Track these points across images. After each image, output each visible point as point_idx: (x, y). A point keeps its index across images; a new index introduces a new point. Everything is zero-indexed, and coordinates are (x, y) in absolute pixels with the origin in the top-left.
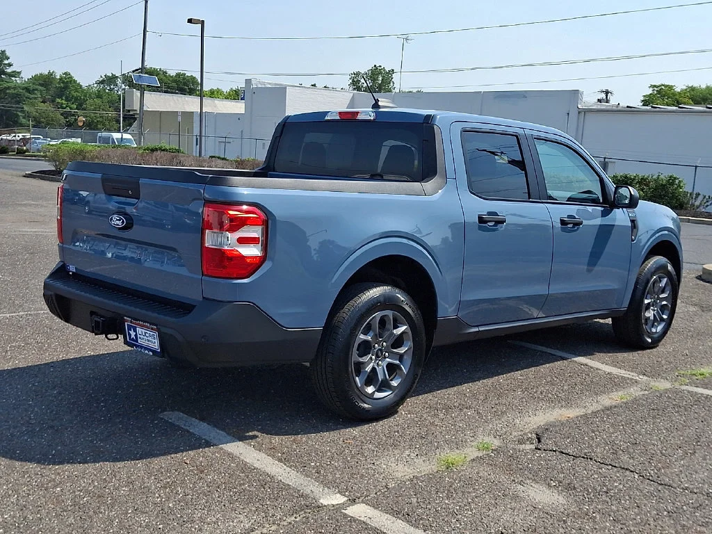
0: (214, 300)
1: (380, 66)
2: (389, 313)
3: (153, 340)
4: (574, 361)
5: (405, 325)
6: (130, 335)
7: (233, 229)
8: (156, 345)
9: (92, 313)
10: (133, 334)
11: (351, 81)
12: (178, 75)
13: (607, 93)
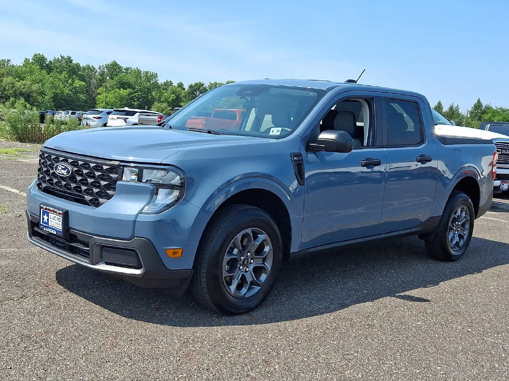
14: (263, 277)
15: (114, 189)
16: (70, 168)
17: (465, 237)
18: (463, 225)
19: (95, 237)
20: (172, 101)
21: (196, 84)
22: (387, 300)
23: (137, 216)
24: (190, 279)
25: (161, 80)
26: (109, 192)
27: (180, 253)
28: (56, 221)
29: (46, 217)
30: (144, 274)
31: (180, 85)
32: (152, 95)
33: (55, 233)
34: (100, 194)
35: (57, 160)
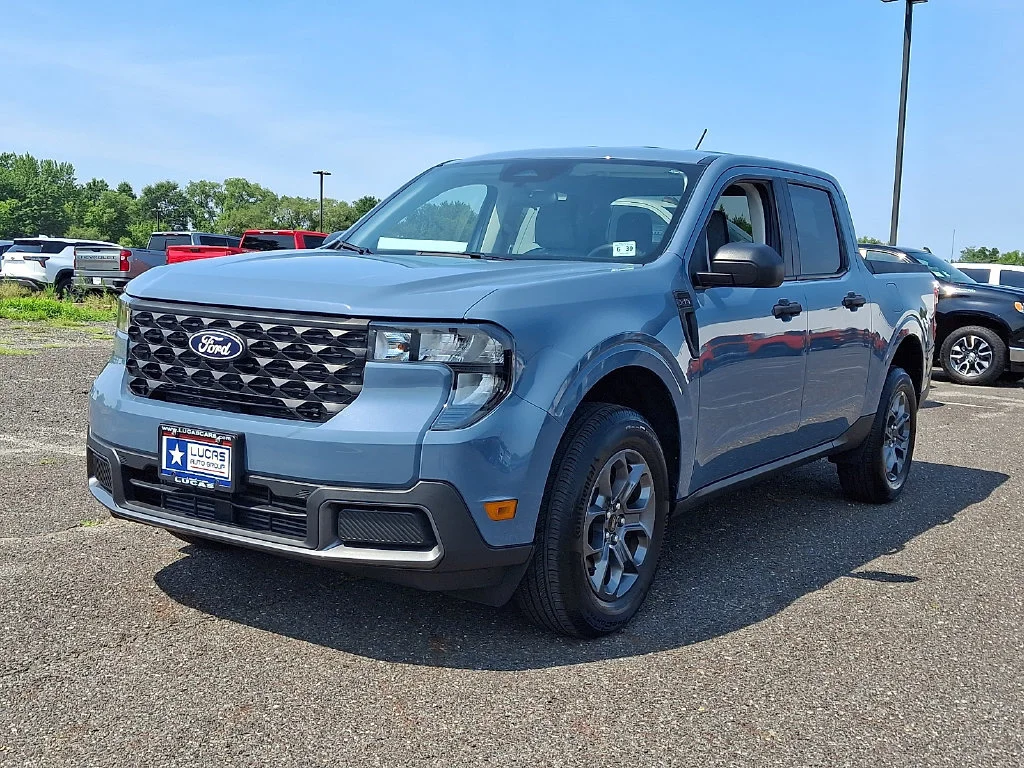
14: (641, 553)
15: (360, 380)
16: (238, 340)
17: (905, 452)
18: (900, 430)
19: (322, 487)
20: (109, 222)
21: (160, 187)
22: (844, 583)
23: (422, 434)
24: (527, 565)
25: (81, 180)
26: (348, 387)
27: (512, 510)
28: (210, 460)
29: (177, 455)
30: (440, 561)
31: (126, 189)
32: (63, 211)
33: (211, 486)
34: (323, 394)
35: (194, 323)
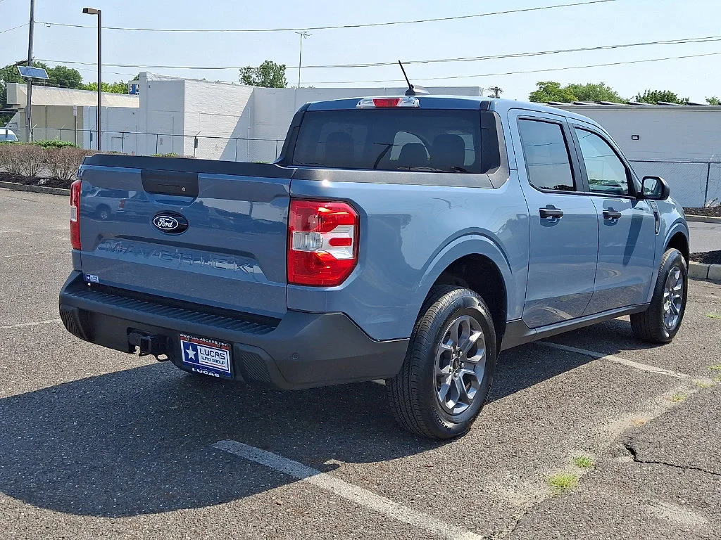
0: (298, 311)
1: (271, 62)
2: (467, 318)
3: (222, 360)
4: (607, 360)
5: (480, 331)
6: (187, 354)
7: (327, 228)
8: (226, 366)
9: (130, 330)
10: (191, 353)
11: (241, 76)
12: (58, 68)
13: (496, 90)
